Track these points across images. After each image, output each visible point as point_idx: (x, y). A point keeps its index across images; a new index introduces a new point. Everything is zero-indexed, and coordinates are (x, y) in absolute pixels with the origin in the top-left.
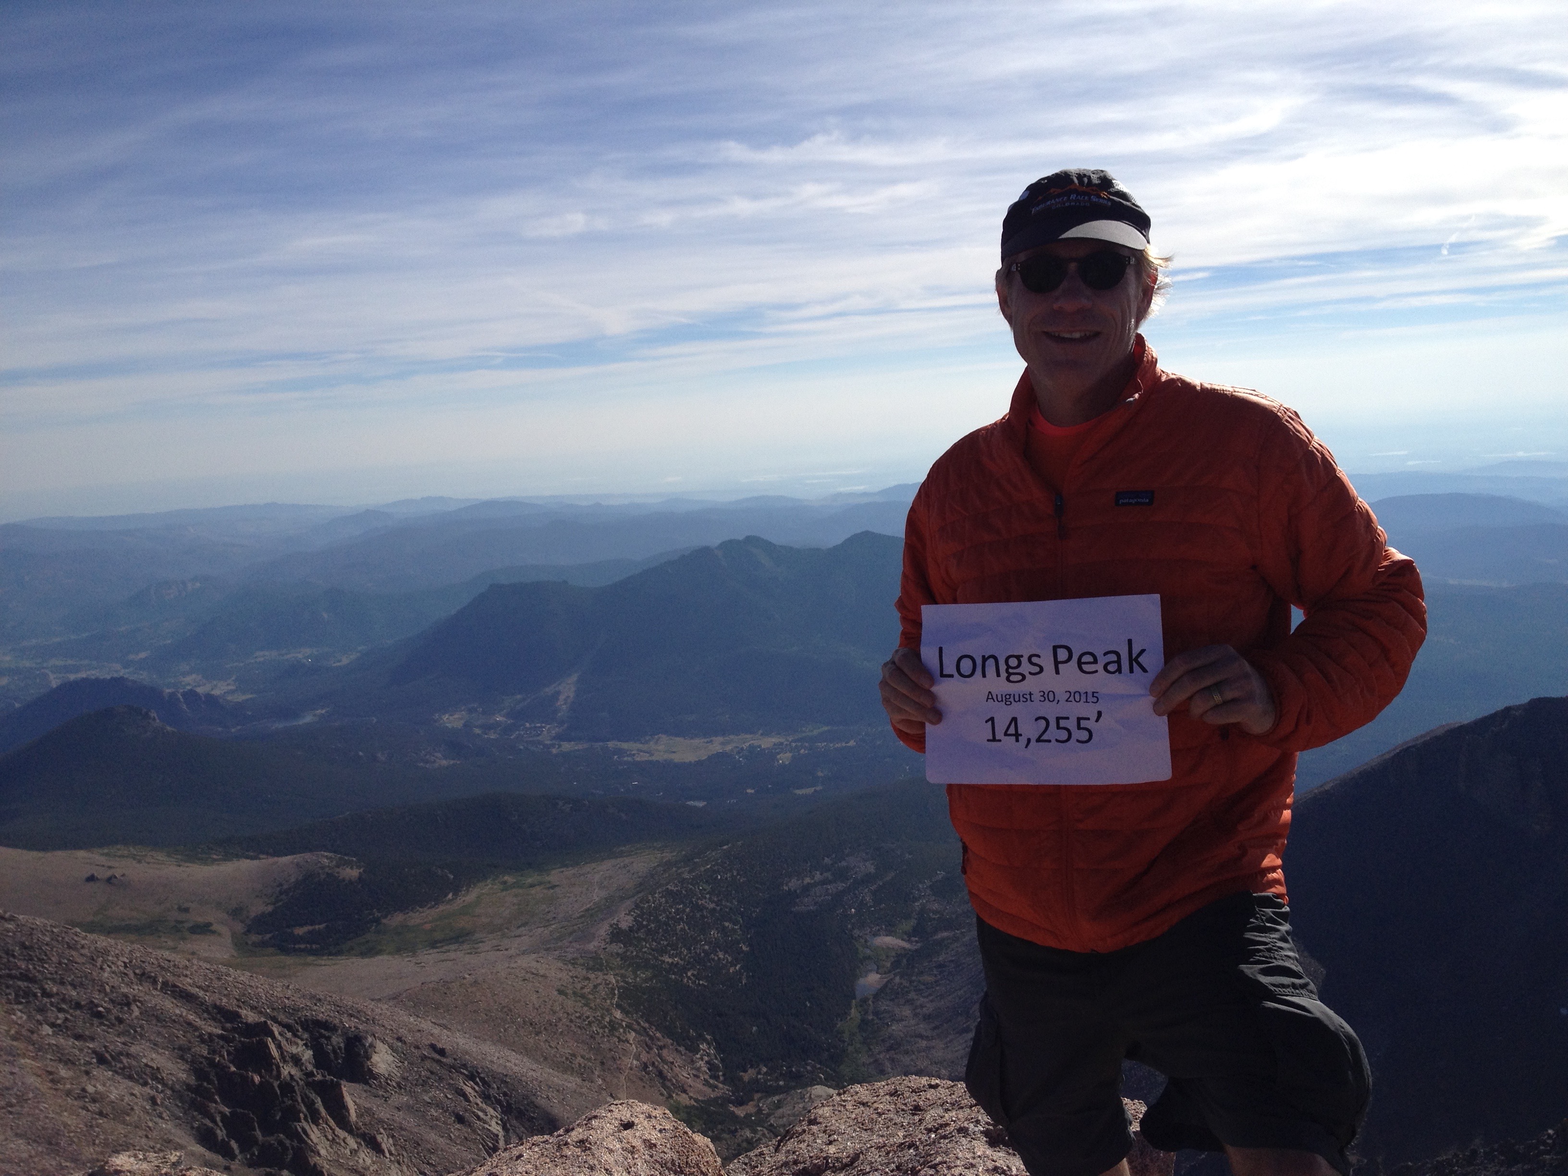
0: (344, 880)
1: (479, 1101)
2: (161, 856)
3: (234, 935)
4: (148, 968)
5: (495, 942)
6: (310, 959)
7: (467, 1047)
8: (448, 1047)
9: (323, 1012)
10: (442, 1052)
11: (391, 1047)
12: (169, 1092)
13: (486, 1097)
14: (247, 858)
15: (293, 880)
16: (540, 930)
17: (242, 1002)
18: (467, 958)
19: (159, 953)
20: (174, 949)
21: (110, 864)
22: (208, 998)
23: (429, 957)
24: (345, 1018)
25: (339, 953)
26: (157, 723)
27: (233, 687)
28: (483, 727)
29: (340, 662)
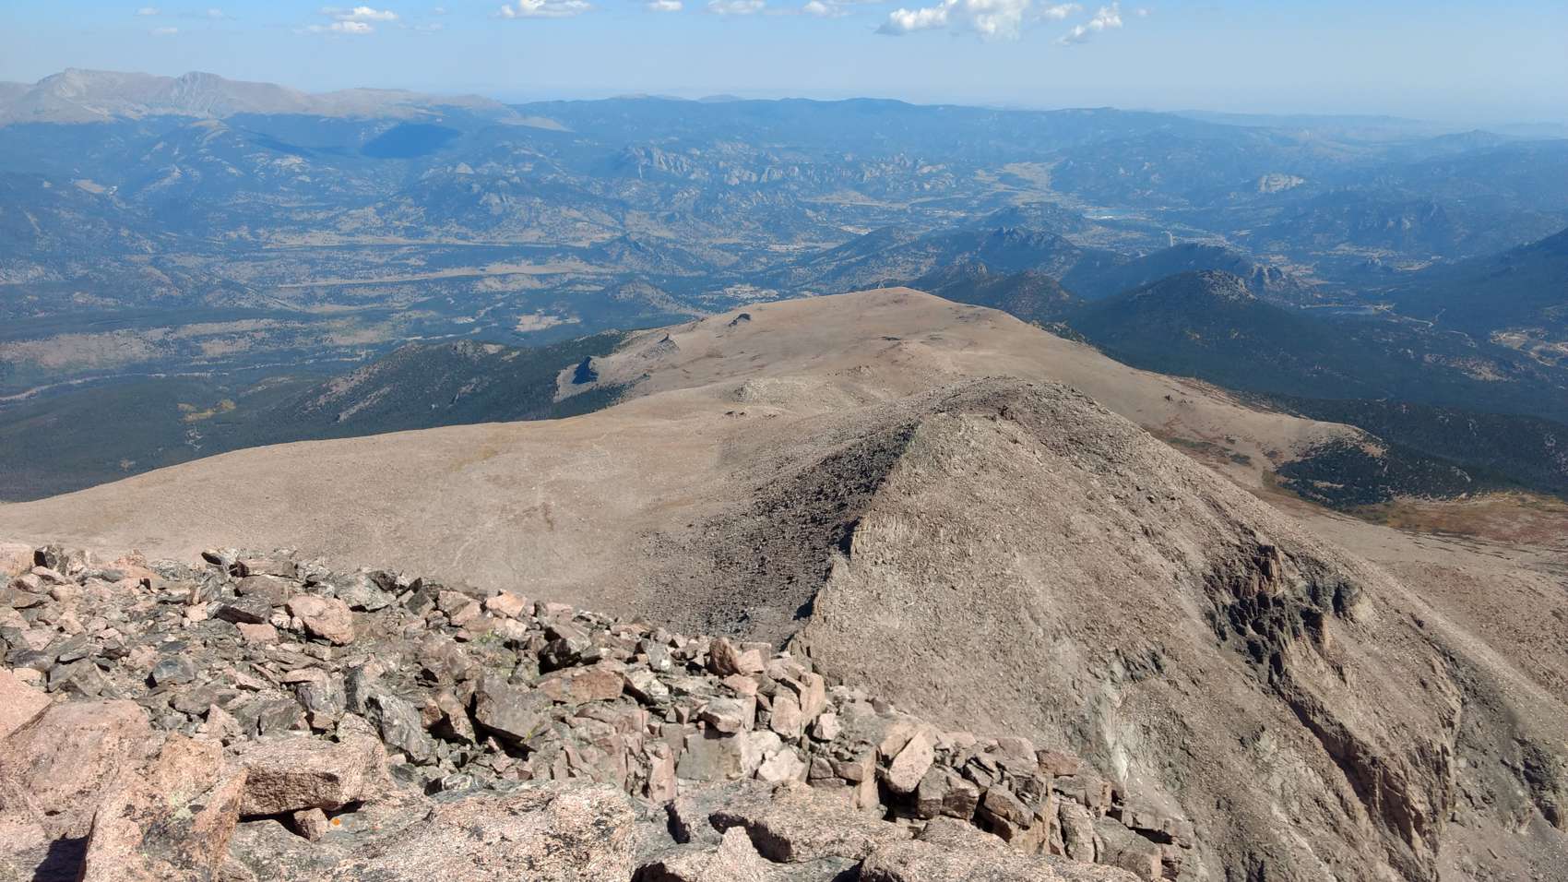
0: (1367, 454)
1: (1444, 676)
2: (1223, 395)
3: (1265, 472)
4: (1193, 477)
5: (1497, 549)
6: (1323, 509)
7: (1444, 628)
8: (1426, 622)
9: (1323, 556)
10: (1420, 624)
11: (1374, 603)
12: (1188, 574)
13: (1454, 677)
14: (1290, 414)
15: (1323, 441)
16: (1548, 553)
17: (1259, 526)
18: (1466, 554)
19: (1205, 468)
20: (1216, 468)
21: (1184, 391)
22: (1233, 514)
23: (1429, 541)
24: (1339, 566)
25: (1348, 512)
26: (1243, 290)
27: (1311, 272)
28: (1541, 352)
29: (1411, 266)
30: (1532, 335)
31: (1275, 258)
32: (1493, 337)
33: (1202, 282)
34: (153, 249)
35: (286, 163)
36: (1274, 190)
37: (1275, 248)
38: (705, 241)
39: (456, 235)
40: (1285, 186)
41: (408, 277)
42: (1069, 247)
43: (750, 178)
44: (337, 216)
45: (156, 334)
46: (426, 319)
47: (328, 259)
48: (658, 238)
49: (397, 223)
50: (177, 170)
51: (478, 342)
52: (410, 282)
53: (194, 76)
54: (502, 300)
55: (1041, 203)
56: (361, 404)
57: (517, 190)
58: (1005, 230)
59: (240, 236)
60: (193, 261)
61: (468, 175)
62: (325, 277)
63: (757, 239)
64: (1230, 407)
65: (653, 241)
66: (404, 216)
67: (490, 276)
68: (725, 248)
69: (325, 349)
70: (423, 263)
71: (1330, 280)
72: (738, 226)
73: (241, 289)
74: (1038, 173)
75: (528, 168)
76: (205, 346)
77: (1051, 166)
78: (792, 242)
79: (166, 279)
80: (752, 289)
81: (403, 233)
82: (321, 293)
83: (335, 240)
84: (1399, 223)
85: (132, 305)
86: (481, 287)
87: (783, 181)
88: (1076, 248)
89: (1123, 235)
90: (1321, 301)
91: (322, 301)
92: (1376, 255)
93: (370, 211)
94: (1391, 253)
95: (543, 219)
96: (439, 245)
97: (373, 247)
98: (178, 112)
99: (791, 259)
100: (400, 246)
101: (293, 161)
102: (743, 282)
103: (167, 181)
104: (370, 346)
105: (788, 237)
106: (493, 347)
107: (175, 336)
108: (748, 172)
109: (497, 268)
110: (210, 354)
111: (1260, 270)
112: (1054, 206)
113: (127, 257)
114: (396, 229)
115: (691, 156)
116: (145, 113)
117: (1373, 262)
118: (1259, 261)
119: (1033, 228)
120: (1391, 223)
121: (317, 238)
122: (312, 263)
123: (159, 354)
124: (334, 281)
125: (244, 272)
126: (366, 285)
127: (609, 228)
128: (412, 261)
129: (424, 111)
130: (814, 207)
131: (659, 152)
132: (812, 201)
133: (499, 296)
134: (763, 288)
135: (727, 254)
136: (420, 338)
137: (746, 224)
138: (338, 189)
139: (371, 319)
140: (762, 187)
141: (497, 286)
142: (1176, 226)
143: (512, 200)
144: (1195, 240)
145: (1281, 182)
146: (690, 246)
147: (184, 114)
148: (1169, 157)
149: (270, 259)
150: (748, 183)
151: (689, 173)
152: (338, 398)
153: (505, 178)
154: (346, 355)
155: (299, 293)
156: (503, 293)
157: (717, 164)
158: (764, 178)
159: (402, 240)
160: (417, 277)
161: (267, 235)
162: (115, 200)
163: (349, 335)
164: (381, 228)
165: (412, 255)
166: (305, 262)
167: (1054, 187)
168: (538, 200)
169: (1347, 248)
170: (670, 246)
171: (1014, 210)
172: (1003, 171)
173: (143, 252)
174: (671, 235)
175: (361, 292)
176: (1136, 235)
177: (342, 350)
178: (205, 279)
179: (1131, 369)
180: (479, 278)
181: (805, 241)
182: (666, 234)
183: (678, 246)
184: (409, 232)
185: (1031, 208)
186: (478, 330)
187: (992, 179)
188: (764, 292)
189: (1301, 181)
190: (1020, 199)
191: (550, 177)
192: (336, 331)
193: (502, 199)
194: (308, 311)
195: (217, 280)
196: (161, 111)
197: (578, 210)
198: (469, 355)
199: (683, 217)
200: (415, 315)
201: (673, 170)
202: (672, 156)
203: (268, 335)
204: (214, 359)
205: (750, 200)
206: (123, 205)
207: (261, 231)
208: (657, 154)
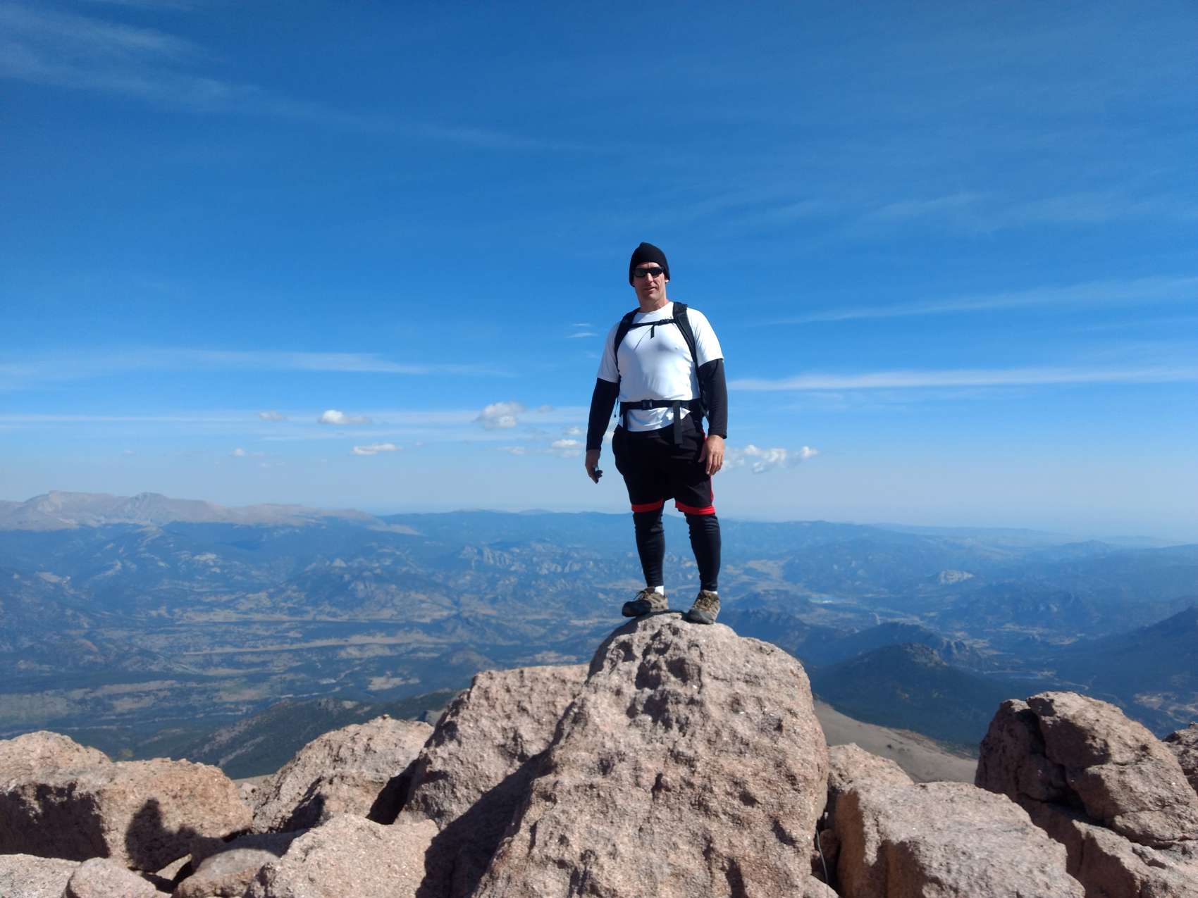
21: (901, 741)
26: (937, 658)
27: (987, 645)
28: (1175, 711)
29: (1063, 641)
30: (1166, 698)
31: (959, 634)
32: (1137, 699)
33: (906, 652)
34: (88, 623)
35: (203, 558)
36: (951, 582)
37: (958, 627)
38: (520, 617)
39: (328, 614)
40: (959, 579)
41: (287, 647)
42: (800, 625)
43: (556, 569)
44: (237, 599)
45: (77, 694)
46: (298, 680)
47: (226, 632)
48: (484, 615)
49: (283, 604)
50: (119, 564)
51: (338, 699)
52: (289, 651)
53: (145, 495)
54: (360, 665)
55: (777, 590)
56: (239, 752)
57: (378, 579)
58: (751, 611)
59: (159, 615)
60: (118, 634)
61: (341, 568)
62: (222, 646)
63: (559, 615)
64: (939, 754)
65: (481, 618)
66: (289, 598)
67: (350, 645)
68: (536, 622)
69: (215, 704)
70: (301, 635)
71: (1003, 651)
72: (547, 605)
73: (153, 656)
74: (772, 568)
75: (388, 562)
76: (115, 703)
77: (782, 563)
78: (587, 619)
79: (95, 649)
80: (557, 655)
81: (287, 612)
82: (216, 659)
83: (234, 616)
84: (1048, 608)
85: (63, 670)
86: (343, 654)
87: (581, 571)
88: (806, 625)
89: (841, 615)
90: (999, 668)
91: (217, 666)
92: (1035, 632)
93: (263, 595)
94: (1046, 631)
95: (396, 601)
96: (314, 621)
97: (261, 623)
98: (128, 521)
99: (587, 631)
100: (284, 622)
101: (210, 557)
102: (550, 650)
103: (110, 573)
104: (250, 702)
105: (583, 614)
106: (349, 703)
107: (93, 695)
108: (554, 566)
109: (357, 639)
110: (119, 710)
111: (949, 643)
112: (786, 592)
113: (67, 631)
114: (282, 610)
115: (512, 553)
116: (103, 522)
117: (1033, 638)
118: (947, 636)
119: (772, 610)
120: (1042, 608)
121: (220, 616)
122: (213, 635)
123: (77, 711)
124: (229, 649)
125: (158, 642)
126: (253, 653)
127: (446, 608)
128: (292, 634)
129: (313, 521)
130: (605, 592)
131: (489, 550)
132: (602, 586)
133: (358, 662)
134: (565, 654)
135: (537, 628)
136: (290, 696)
137: (552, 603)
138: (240, 578)
139: (253, 680)
140: (564, 575)
141: (354, 653)
142: (881, 609)
143: (374, 586)
144: (896, 620)
145: (956, 576)
146: (509, 621)
147: (132, 522)
148: (870, 557)
149: (181, 632)
150: (554, 573)
151: (510, 566)
152: (220, 746)
153: (371, 570)
154: (230, 710)
155: (200, 659)
156: (360, 659)
157: (532, 561)
158: (567, 569)
159: (285, 618)
160: (294, 647)
161: (181, 613)
162: (67, 587)
163: (235, 693)
164: (270, 608)
165: (293, 629)
166: (208, 634)
167: (786, 578)
168: (394, 586)
169: (1012, 627)
170: (493, 621)
171: (757, 596)
172: (747, 566)
173: (79, 627)
174: (494, 613)
175: (249, 658)
176: (850, 616)
177: (228, 706)
178: (126, 648)
179: (857, 723)
180: (342, 647)
181: (598, 617)
182: (490, 612)
183: (500, 622)
184: (292, 611)
185: (769, 594)
186: (337, 689)
187: (738, 572)
188: (566, 658)
189: (970, 576)
190: (761, 587)
191: (404, 569)
192: (225, 689)
193: (366, 587)
194: (205, 673)
195: (135, 649)
196: (116, 521)
197: (424, 593)
198: (330, 709)
199: (504, 599)
200: (289, 677)
201: (498, 564)
202: (498, 553)
203: (169, 694)
204: (122, 714)
205: (555, 586)
206: (72, 591)
207: (176, 610)
208: (487, 552)
